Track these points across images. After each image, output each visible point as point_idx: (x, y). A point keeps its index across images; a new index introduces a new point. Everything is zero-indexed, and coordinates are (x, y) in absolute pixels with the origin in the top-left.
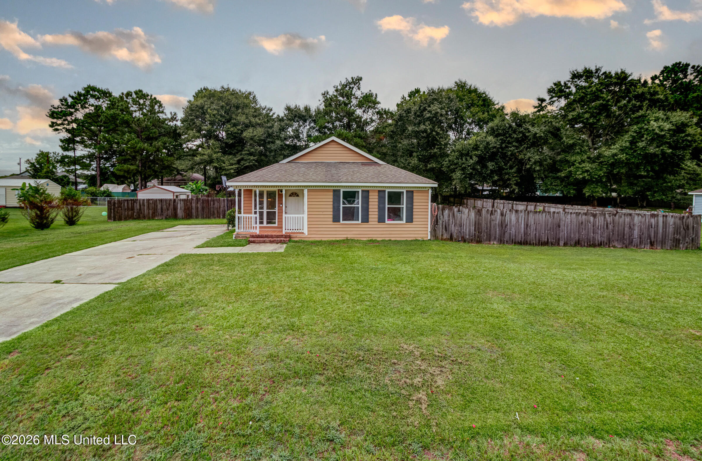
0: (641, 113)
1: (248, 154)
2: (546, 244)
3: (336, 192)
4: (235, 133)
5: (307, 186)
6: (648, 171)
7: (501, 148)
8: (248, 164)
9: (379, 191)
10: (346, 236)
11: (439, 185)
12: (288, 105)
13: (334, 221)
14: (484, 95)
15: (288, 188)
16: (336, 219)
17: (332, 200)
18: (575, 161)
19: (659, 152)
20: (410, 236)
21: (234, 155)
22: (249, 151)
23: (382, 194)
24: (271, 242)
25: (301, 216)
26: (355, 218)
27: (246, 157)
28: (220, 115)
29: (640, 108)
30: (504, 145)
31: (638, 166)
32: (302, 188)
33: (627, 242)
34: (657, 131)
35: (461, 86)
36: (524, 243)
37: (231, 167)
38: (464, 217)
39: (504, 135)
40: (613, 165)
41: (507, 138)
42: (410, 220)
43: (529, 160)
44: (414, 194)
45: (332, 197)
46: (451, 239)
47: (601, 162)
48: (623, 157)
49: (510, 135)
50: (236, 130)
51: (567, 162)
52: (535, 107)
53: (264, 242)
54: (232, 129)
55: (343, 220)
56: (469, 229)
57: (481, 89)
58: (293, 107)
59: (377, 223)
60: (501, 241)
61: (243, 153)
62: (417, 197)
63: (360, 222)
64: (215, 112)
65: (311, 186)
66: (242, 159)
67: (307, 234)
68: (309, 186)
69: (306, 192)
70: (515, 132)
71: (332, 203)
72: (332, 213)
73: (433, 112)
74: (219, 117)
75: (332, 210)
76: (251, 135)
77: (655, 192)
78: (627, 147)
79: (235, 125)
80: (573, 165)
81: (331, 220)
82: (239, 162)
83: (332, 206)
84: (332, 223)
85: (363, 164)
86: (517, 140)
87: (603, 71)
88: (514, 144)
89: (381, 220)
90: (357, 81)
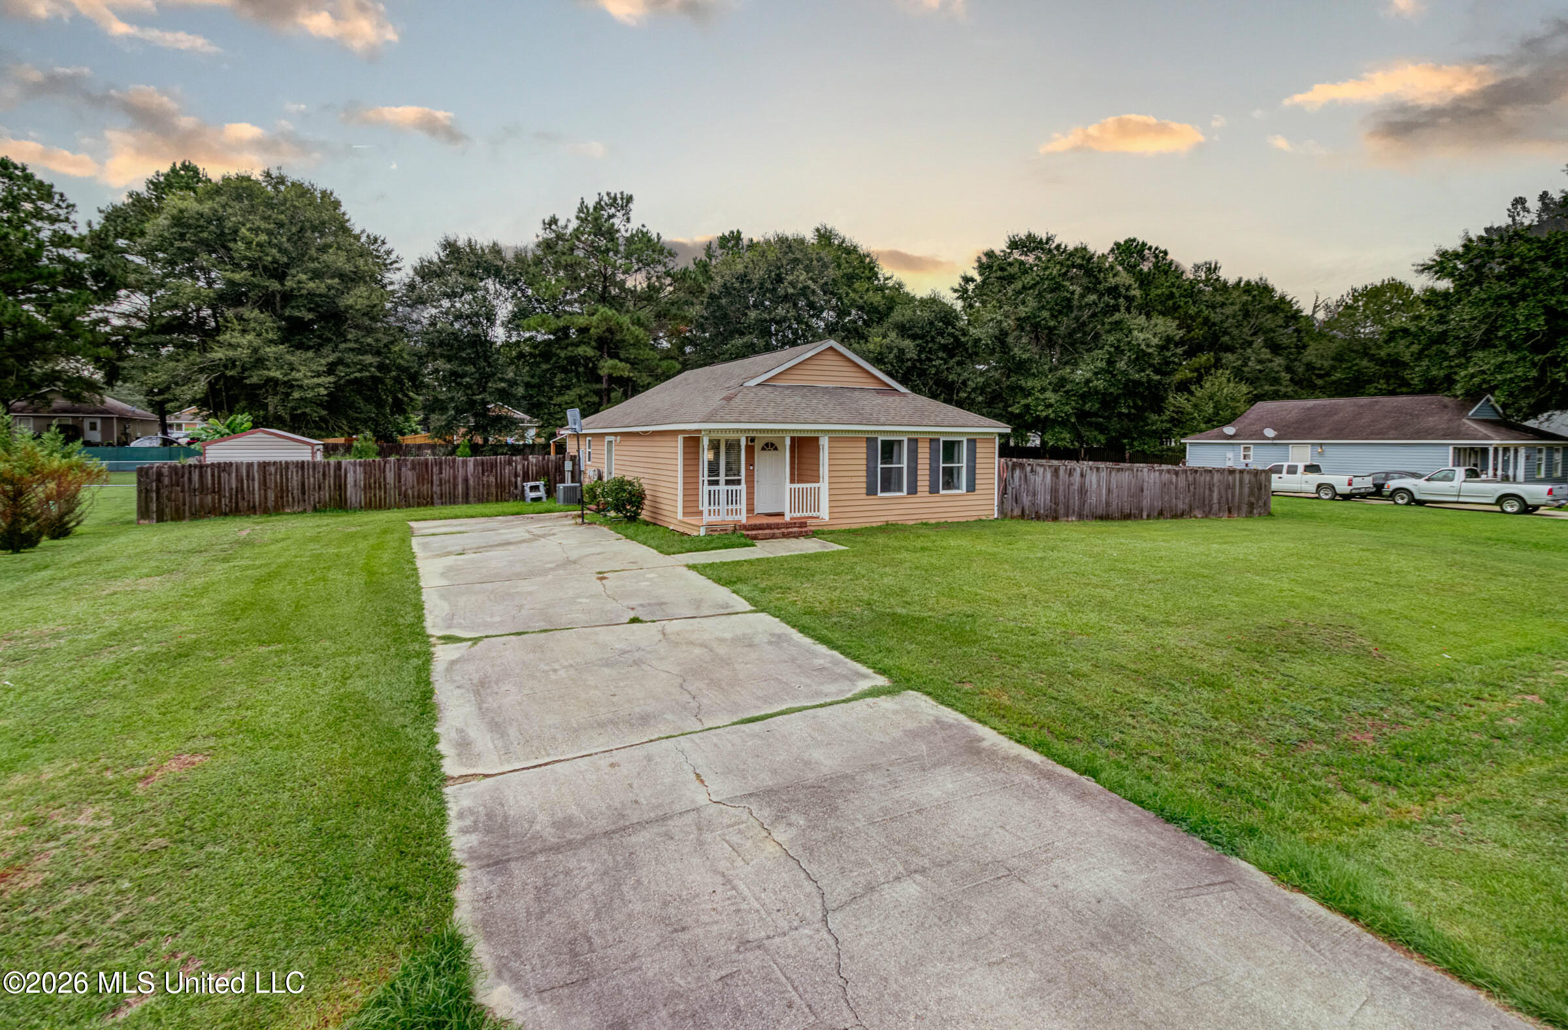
0: (1117, 316)
1: (352, 350)
2: (1126, 517)
3: (871, 441)
4: (320, 295)
5: (828, 431)
6: (1129, 407)
7: (920, 361)
8: (358, 375)
9: (931, 440)
10: (885, 519)
11: (1013, 430)
12: (452, 238)
13: (868, 494)
14: (868, 260)
15: (795, 435)
16: (871, 491)
17: (864, 456)
18: (1033, 388)
19: (1144, 380)
20: (971, 515)
21: (317, 349)
22: (356, 341)
23: (934, 444)
24: (785, 536)
25: (816, 485)
26: (892, 487)
27: (350, 357)
28: (276, 245)
29: (1116, 308)
30: (923, 356)
31: (1116, 399)
32: (816, 435)
33: (1207, 509)
34: (1143, 347)
35: (825, 237)
36: (1105, 517)
37: (316, 380)
38: (1039, 479)
39: (922, 337)
40: (1083, 397)
41: (927, 342)
42: (971, 488)
43: (964, 383)
44: (978, 445)
45: (865, 450)
46: (1023, 516)
47: (1067, 392)
48: (1100, 384)
49: (933, 340)
50: (323, 289)
51: (1022, 389)
52: (956, 291)
53: (773, 537)
54: (311, 285)
55: (882, 491)
56: (1043, 499)
57: (864, 247)
58: (461, 243)
59: (927, 494)
60: (1081, 517)
61: (342, 346)
62: (981, 449)
63: (905, 493)
64: (263, 237)
65: (835, 431)
66: (340, 362)
67: (827, 518)
68: (832, 431)
69: (824, 442)
70: (941, 333)
71: (864, 462)
72: (864, 479)
73: (800, 285)
74: (274, 251)
75: (865, 473)
76: (366, 302)
78: (1103, 369)
79: (317, 275)
80: (1030, 394)
81: (864, 491)
82: (331, 369)
83: (864, 468)
84: (864, 497)
85: (878, 391)
86: (944, 348)
87: (1057, 241)
88: (941, 354)
89: (934, 490)
90: (624, 203)
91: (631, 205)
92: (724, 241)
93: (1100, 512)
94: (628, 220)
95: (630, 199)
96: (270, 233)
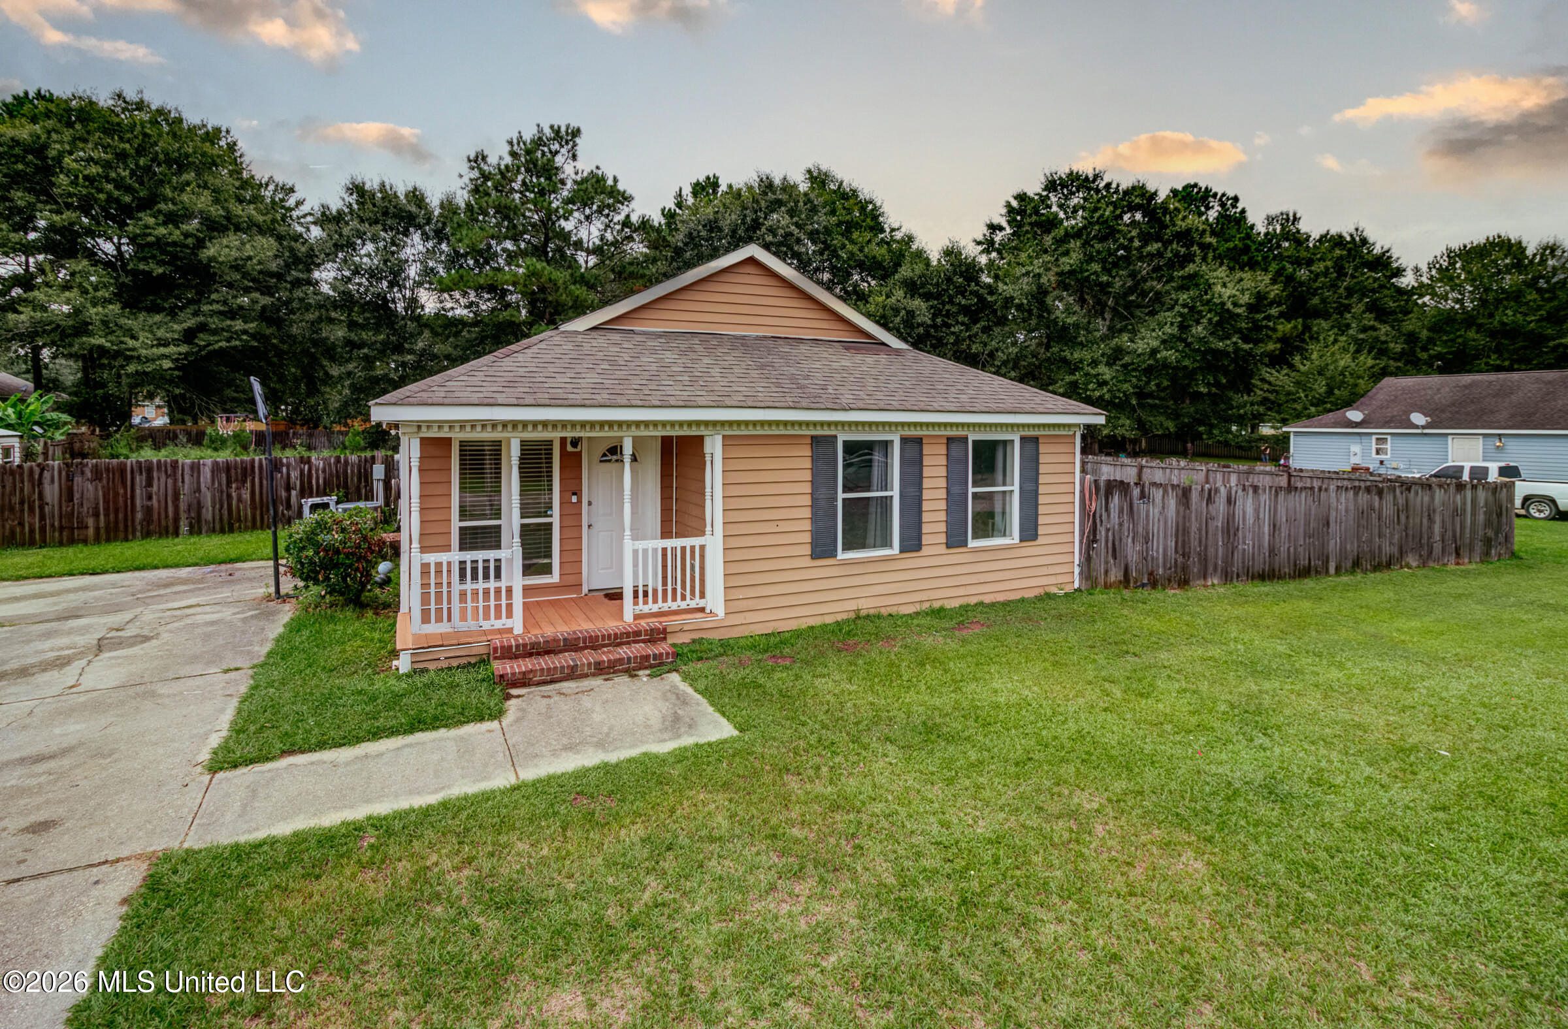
0: (1191, 268)
1: (221, 313)
3: (821, 444)
4: (174, 244)
5: (723, 423)
6: (1208, 384)
7: (935, 326)
8: (224, 344)
9: (950, 440)
10: (852, 605)
11: (1108, 419)
12: (359, 180)
13: (815, 556)
14: (870, 207)
15: (643, 432)
16: (822, 549)
17: (807, 476)
18: (1081, 361)
19: (1231, 349)
20: (1027, 586)
21: (173, 313)
22: (225, 303)
23: (956, 450)
25: (696, 541)
26: (870, 540)
27: (214, 322)
28: (114, 180)
29: (1189, 258)
30: (939, 320)
31: (1191, 375)
32: (694, 432)
34: (1229, 306)
35: (818, 179)
36: (1268, 575)
37: (162, 350)
38: (1155, 511)
39: (938, 296)
40: (1149, 371)
41: (943, 303)
42: (1030, 532)
43: (991, 355)
44: (1042, 448)
45: (808, 464)
46: (1126, 581)
47: (1125, 366)
48: (1170, 355)
49: (951, 298)
50: (176, 235)
51: (1065, 361)
52: (979, 243)
54: (162, 231)
55: (847, 547)
56: (1163, 547)
57: (866, 191)
58: (372, 185)
59: (942, 549)
60: (1227, 577)
61: (205, 308)
62: (1048, 458)
63: (896, 550)
64: (94, 170)
65: (739, 423)
66: (202, 328)
67: (720, 611)
68: (731, 423)
69: (714, 447)
70: (962, 291)
71: (807, 488)
72: (807, 525)
74: (110, 187)
75: (807, 513)
76: (235, 254)
77: (1212, 426)
78: (1173, 336)
79: (172, 219)
80: (1077, 369)
81: (807, 550)
82: (189, 336)
83: (807, 500)
84: (808, 562)
85: (847, 346)
86: (965, 310)
87: (1107, 179)
88: (961, 318)
89: (956, 540)
90: (569, 137)
91: (577, 140)
92: (699, 189)
93: (1258, 567)
94: (574, 157)
95: (576, 133)
96: (107, 165)
